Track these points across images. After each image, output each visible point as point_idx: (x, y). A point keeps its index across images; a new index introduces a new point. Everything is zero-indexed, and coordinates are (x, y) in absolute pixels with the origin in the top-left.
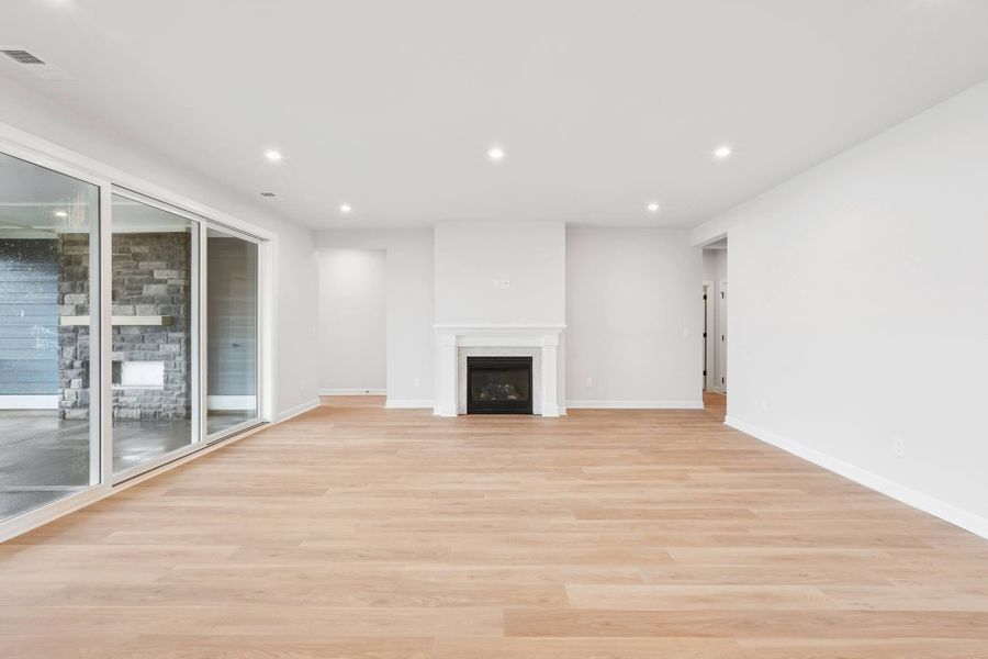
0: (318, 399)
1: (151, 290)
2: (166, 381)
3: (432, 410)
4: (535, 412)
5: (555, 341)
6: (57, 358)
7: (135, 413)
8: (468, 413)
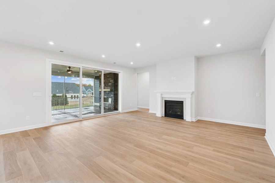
0: (137, 108)
1: (110, 84)
2: (111, 102)
3: (156, 114)
4: (184, 119)
5: (190, 96)
6: (99, 96)
7: (107, 108)
8: (165, 116)
